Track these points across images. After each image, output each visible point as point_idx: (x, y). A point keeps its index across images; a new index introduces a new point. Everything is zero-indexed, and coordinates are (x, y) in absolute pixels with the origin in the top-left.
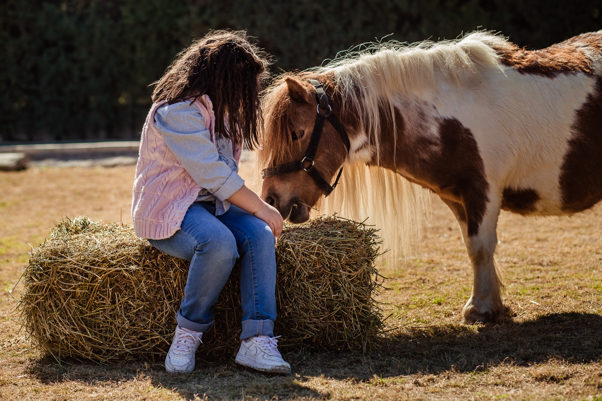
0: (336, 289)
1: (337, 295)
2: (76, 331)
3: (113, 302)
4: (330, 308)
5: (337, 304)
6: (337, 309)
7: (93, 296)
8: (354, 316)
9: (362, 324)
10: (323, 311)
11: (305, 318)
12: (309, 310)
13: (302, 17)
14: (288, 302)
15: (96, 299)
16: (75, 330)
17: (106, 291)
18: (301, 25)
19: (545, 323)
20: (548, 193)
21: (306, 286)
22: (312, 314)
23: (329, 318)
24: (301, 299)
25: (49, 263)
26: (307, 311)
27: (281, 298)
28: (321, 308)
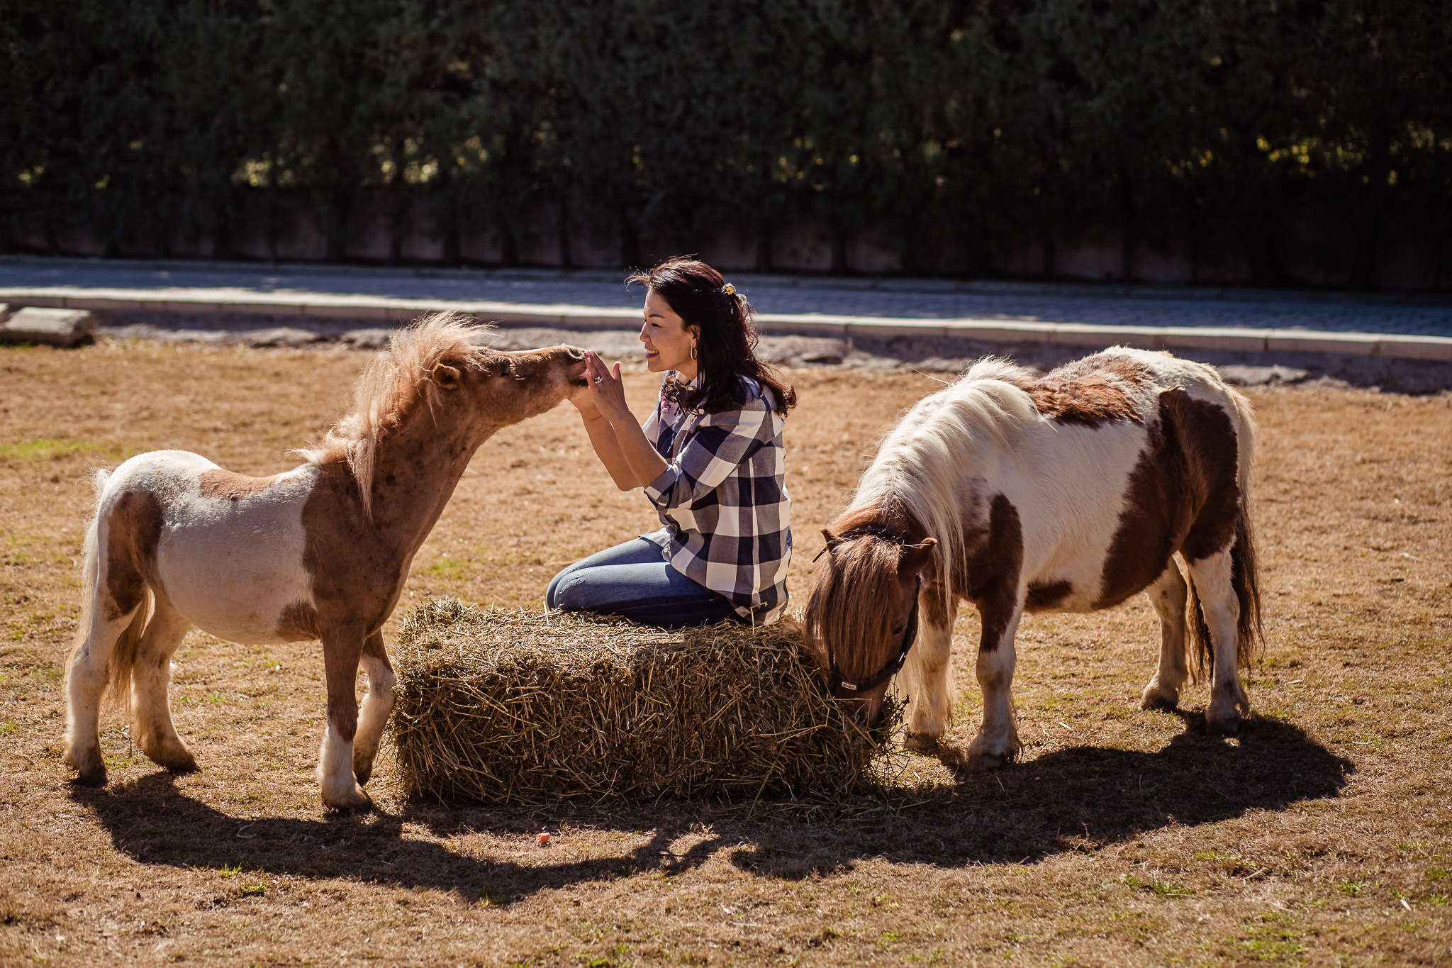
13: (632, 37)
18: (630, 52)
20: (1086, 586)
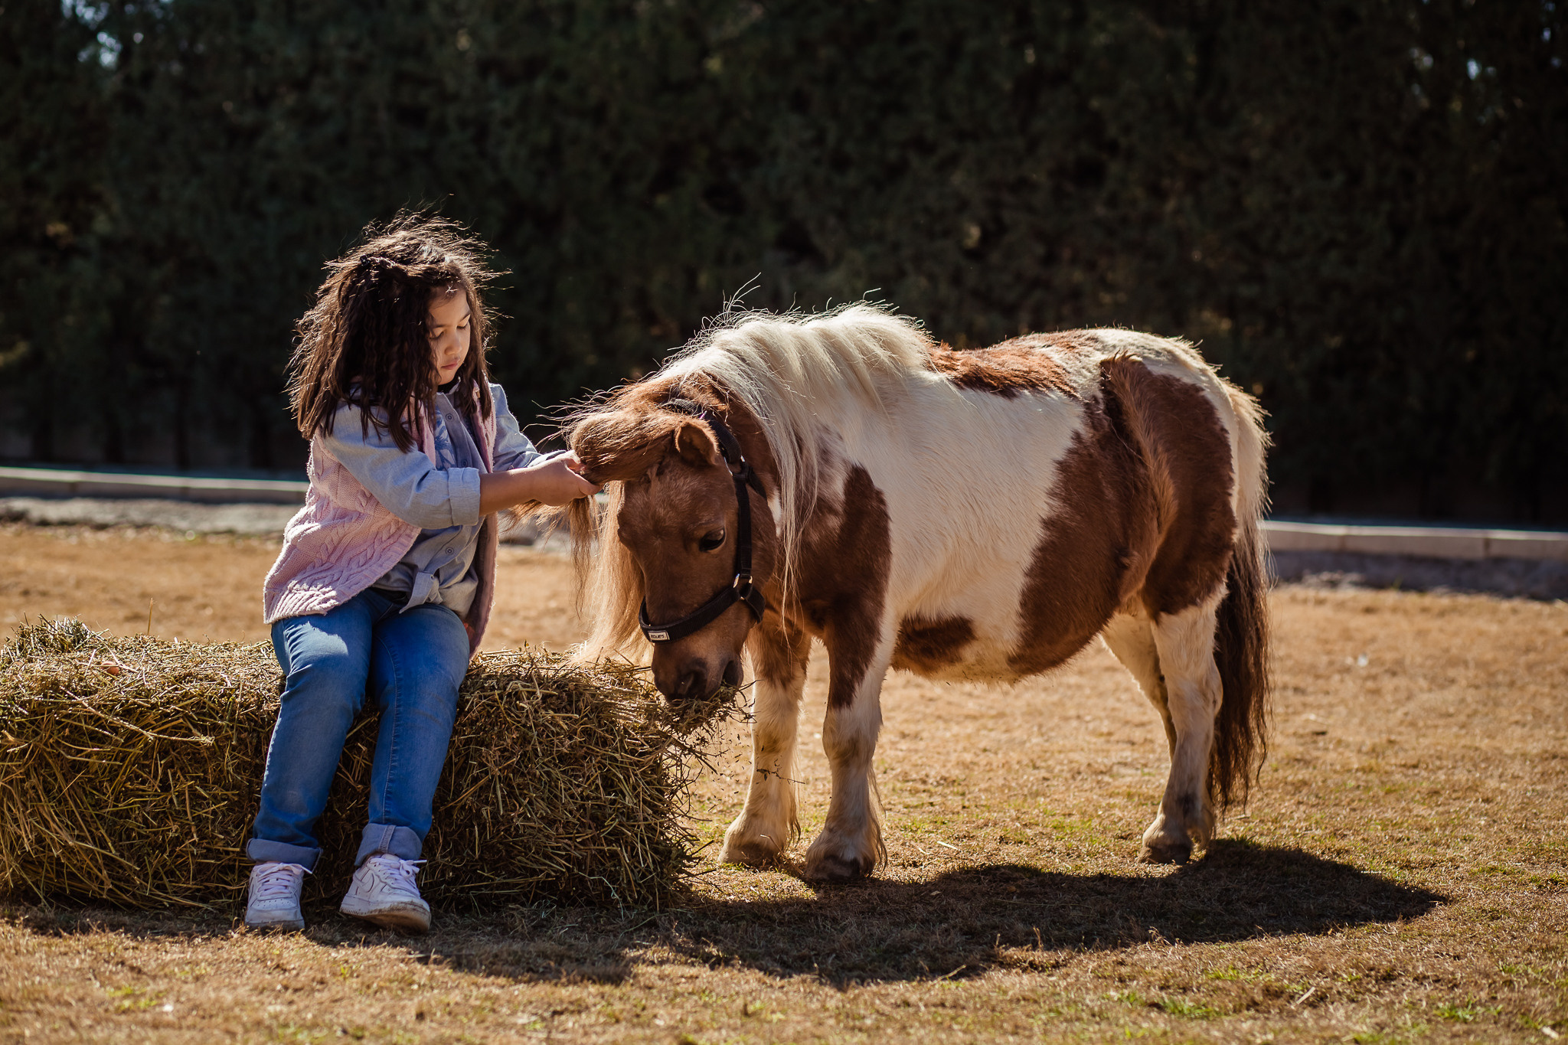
0: (609, 784)
1: (612, 797)
2: (83, 841)
3: (165, 787)
4: (599, 822)
5: (610, 815)
6: (611, 824)
7: (124, 774)
8: (642, 841)
9: (656, 857)
10: (583, 825)
11: (548, 837)
12: (555, 821)
14: (515, 805)
15: (129, 779)
16: (83, 839)
17: (149, 766)
19: (979, 881)
20: (996, 627)
21: (554, 776)
22: (561, 830)
23: (594, 840)
24: (543, 799)
25: (40, 704)
26: (551, 823)
27: (503, 796)
28: (578, 820)
